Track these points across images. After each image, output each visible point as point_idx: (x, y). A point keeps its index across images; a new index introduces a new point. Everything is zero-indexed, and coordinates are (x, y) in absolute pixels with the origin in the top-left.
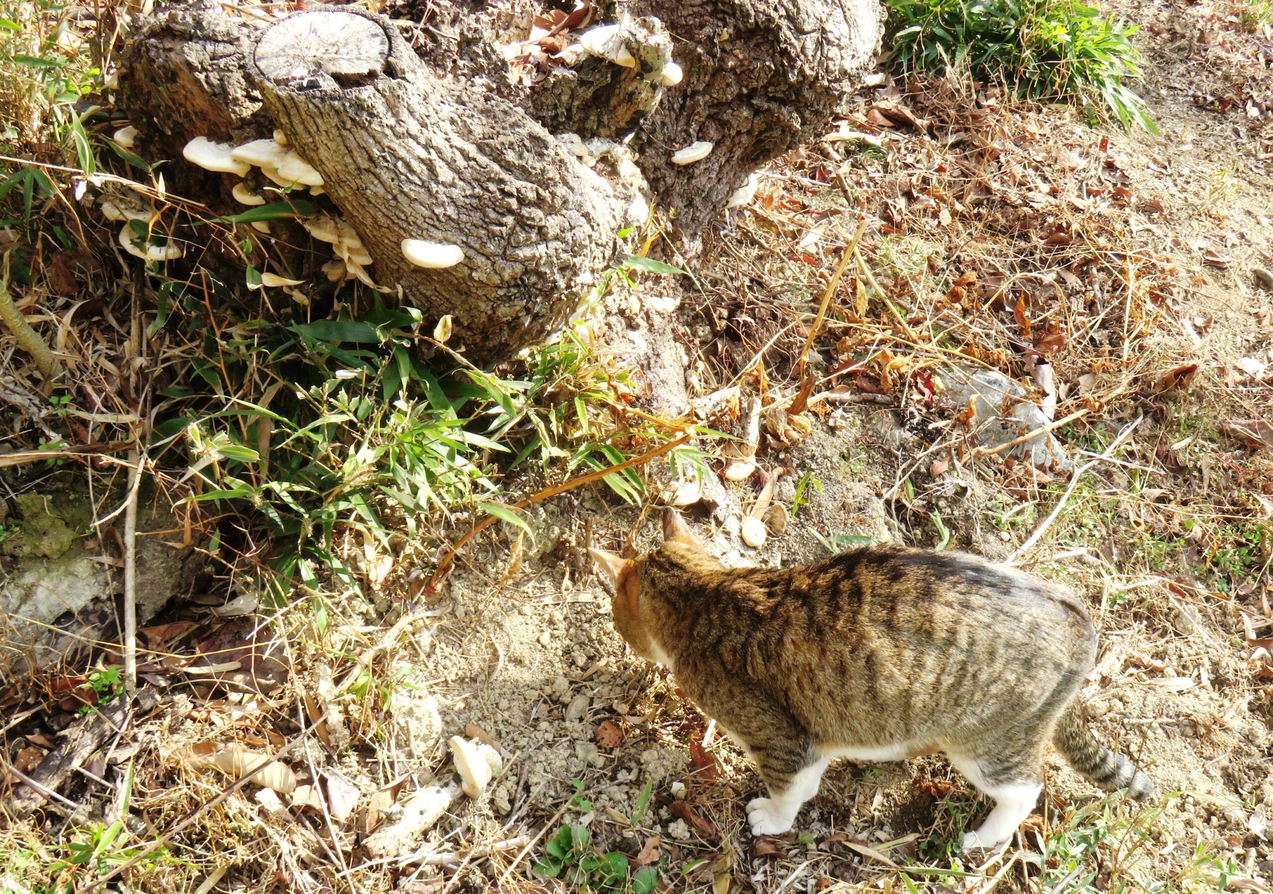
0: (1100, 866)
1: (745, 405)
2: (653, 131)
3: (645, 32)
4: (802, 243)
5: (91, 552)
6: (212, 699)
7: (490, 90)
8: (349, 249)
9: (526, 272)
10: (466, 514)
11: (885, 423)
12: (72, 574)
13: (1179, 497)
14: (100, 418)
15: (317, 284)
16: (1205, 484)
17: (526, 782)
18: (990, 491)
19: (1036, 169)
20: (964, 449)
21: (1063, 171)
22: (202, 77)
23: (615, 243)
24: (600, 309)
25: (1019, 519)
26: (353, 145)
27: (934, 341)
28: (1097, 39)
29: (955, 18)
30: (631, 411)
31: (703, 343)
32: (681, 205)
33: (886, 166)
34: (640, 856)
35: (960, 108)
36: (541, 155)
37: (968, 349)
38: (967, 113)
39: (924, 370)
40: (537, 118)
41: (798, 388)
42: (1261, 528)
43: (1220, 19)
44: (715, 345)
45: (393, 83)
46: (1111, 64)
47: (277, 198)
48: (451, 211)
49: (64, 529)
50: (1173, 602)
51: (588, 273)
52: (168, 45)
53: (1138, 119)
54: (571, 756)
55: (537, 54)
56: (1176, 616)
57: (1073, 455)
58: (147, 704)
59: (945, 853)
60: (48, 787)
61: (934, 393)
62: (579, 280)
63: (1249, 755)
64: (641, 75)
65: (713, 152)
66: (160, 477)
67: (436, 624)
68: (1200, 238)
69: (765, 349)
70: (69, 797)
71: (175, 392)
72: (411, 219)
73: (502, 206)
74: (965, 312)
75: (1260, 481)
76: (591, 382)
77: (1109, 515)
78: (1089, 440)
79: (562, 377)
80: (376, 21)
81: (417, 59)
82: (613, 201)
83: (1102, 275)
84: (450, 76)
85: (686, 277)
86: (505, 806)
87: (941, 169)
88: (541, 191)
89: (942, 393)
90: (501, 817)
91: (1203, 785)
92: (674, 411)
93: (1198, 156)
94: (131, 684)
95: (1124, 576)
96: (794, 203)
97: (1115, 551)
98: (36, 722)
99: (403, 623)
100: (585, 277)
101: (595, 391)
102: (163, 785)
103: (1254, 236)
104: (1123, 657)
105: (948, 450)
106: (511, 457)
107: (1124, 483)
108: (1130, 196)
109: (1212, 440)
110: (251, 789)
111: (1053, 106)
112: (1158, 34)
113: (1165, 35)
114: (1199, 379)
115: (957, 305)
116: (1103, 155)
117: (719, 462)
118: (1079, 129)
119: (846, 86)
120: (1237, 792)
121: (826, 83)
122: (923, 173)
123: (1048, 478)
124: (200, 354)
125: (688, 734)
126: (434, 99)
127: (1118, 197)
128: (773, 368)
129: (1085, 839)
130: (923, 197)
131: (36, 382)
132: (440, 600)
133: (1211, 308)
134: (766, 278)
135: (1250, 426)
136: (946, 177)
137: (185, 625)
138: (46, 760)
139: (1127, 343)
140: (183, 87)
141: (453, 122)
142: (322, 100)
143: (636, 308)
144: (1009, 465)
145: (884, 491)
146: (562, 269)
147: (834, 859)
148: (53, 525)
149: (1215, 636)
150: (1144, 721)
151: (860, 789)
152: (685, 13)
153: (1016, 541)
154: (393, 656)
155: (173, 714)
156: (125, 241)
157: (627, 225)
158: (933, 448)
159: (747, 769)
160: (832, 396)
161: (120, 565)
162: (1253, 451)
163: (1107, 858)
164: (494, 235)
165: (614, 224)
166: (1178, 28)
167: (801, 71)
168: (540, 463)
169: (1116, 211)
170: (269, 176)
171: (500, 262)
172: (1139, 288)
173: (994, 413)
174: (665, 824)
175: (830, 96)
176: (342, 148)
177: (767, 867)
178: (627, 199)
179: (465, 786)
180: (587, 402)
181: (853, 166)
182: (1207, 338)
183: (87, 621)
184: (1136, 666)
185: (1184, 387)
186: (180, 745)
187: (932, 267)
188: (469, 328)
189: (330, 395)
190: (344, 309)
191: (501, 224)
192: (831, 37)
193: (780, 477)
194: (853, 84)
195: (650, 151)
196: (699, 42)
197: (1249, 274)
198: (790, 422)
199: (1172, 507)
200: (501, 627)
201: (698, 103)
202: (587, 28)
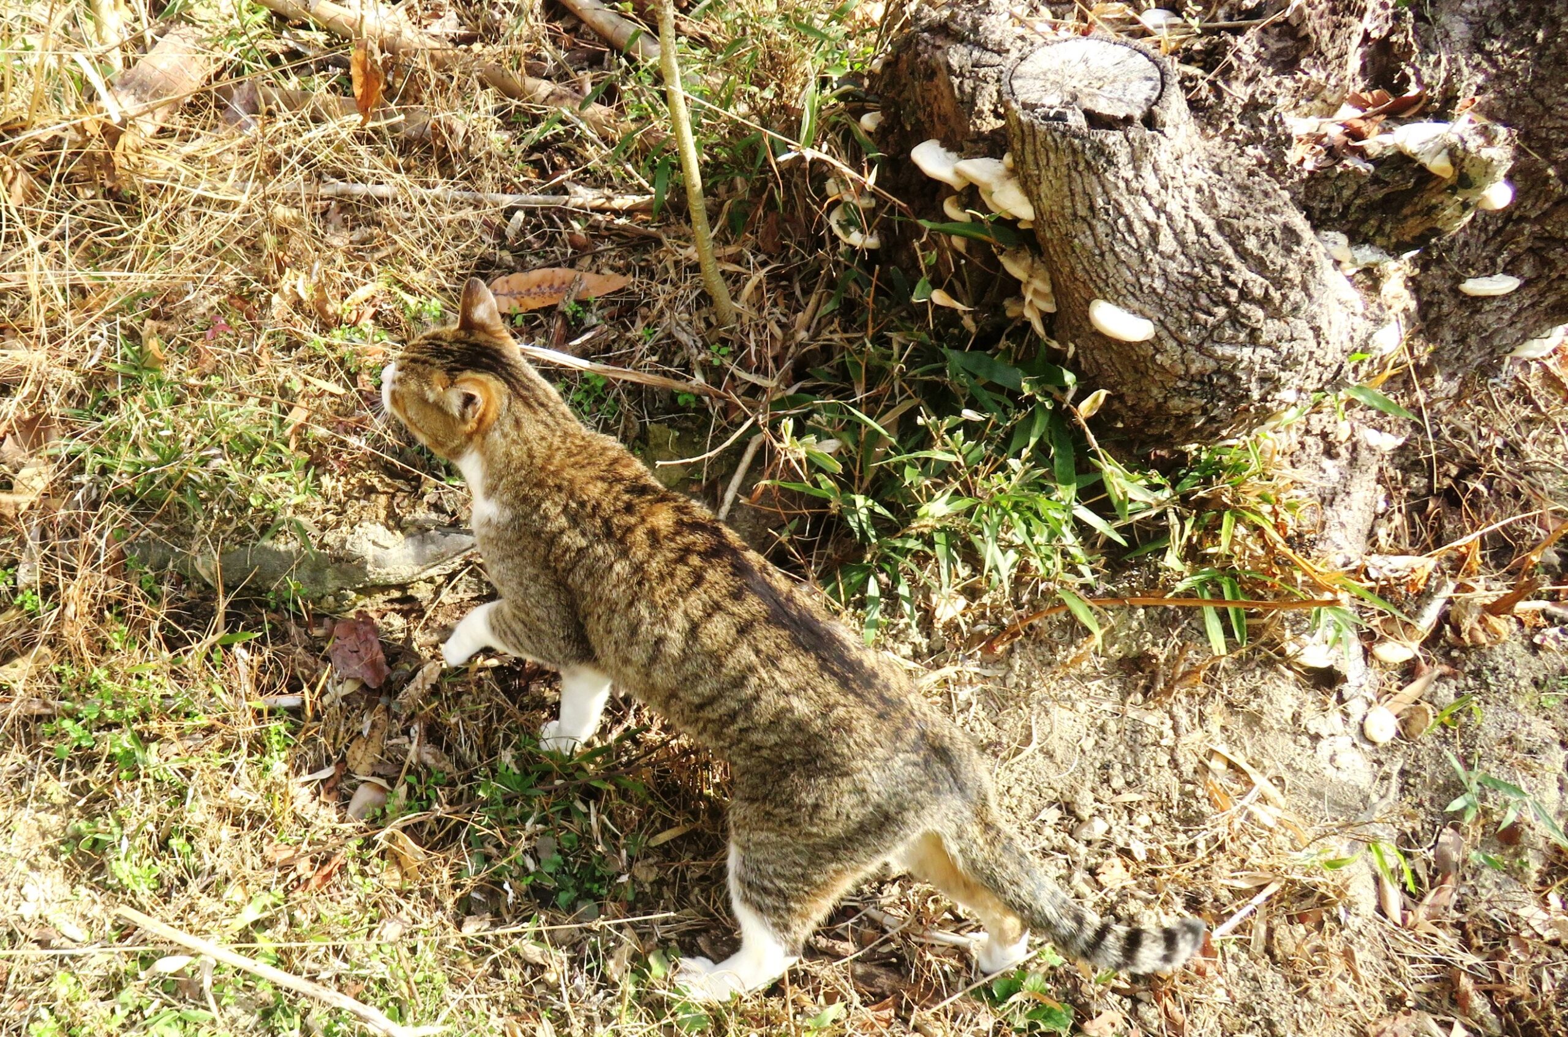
1: (1433, 583)
2: (1449, 249)
8: (1036, 292)
15: (993, 316)
26: (1079, 188)
30: (1286, 547)
40: (1303, 207)
44: (1425, 503)
48: (1159, 285)
51: (1293, 392)
52: (939, 43)
55: (1336, 135)
62: (1278, 396)
64: (1453, 189)
65: (1517, 290)
67: (980, 684)
69: (1488, 529)
71: (823, 374)
72: (1111, 281)
73: (1218, 294)
79: (1221, 485)
81: (1186, 113)
82: (1358, 320)
84: (1219, 139)
88: (1272, 289)
92: (1340, 561)
99: (949, 671)
100: (1286, 395)
106: (1127, 550)
117: (1372, 634)
126: (1187, 161)
128: (1488, 552)
131: (708, 325)
132: (997, 661)
134: (1527, 448)
140: (937, 88)
141: (1199, 190)
143: (1344, 434)
146: (1262, 380)
156: (835, 220)
157: (1365, 350)
164: (1197, 322)
165: (1347, 346)
171: (1193, 353)
176: (1066, 189)
178: (1378, 321)
180: (1239, 520)
190: (1009, 348)
191: (1210, 314)
193: (1440, 677)
195: (1435, 271)
196: (1556, 162)
200: (1047, 712)
201: (1521, 232)
202: (1412, 119)
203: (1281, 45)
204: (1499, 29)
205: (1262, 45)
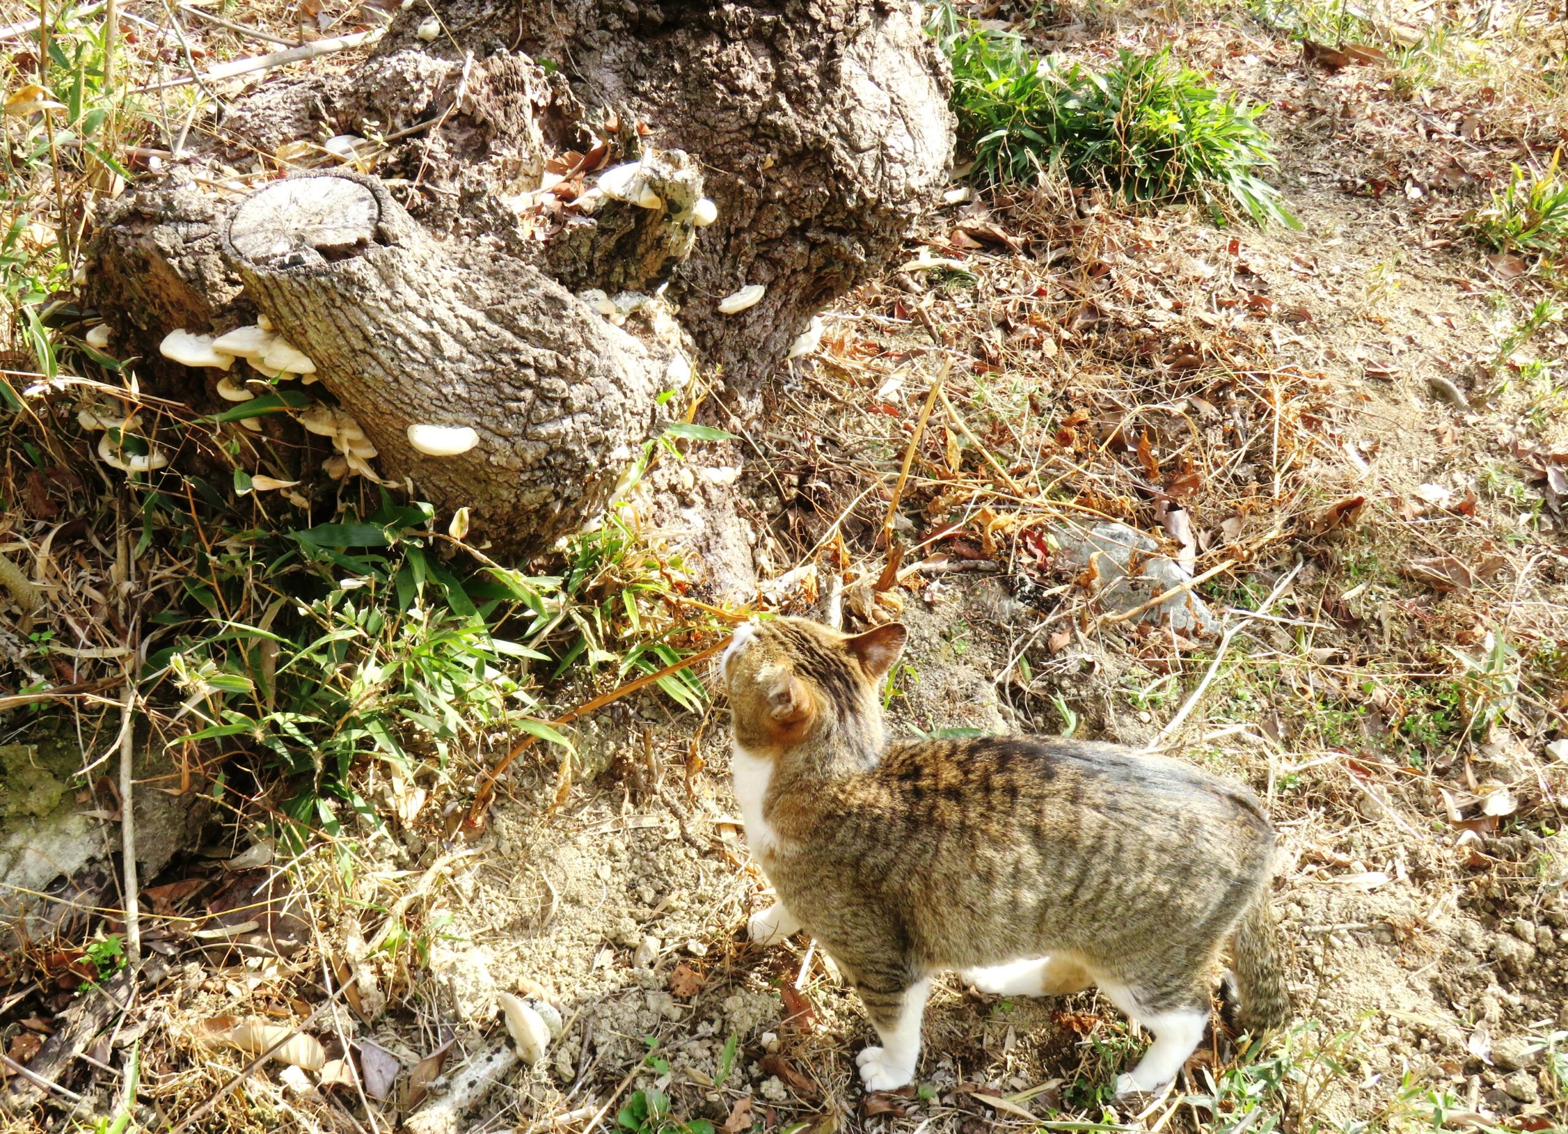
0: (1287, 1106)
1: (824, 585)
2: (695, 278)
3: (670, 167)
4: (882, 392)
5: (84, 806)
6: (227, 965)
7: (499, 249)
8: (351, 442)
9: (551, 452)
10: (505, 734)
11: (990, 593)
12: (64, 832)
13: (1355, 655)
14: (86, 654)
15: (318, 484)
16: (1387, 639)
17: (591, 1043)
18: (1123, 664)
19: (1155, 282)
20: (1087, 617)
21: (1186, 282)
22: (175, 262)
23: (653, 410)
24: (646, 486)
25: (1160, 695)
26: (345, 324)
27: (1044, 493)
28: (1217, 125)
29: (1046, 116)
30: (687, 602)
31: (771, 516)
32: (732, 359)
33: (975, 295)
34: (728, 1123)
35: (1060, 220)
36: (559, 317)
37: (1085, 500)
38: (1068, 225)
39: (1034, 527)
40: (554, 276)
41: (886, 559)
42: (1458, 686)
43: (1367, 88)
44: (786, 518)
45: (386, 250)
46: (1237, 153)
47: (265, 391)
48: (461, 389)
49: (53, 782)
50: (1356, 783)
51: (624, 447)
52: (138, 231)
53: (1274, 214)
54: (641, 1008)
55: (551, 203)
56: (1361, 799)
57: (1221, 615)
58: (155, 976)
59: (1095, 1101)
60: (47, 1078)
61: (1048, 554)
62: (614, 455)
63: (1462, 961)
64: (668, 217)
65: (766, 296)
66: (153, 714)
67: (477, 865)
68: (1359, 347)
69: (842, 517)
70: (72, 1089)
71: (169, 619)
72: (416, 403)
73: (519, 379)
74: (1078, 457)
75: (1454, 631)
76: (639, 572)
77: (1270, 683)
78: (1240, 597)
79: (607, 569)
80: (364, 184)
81: (412, 222)
82: (647, 362)
83: (1242, 400)
84: (451, 237)
85: (745, 443)
86: (568, 1071)
87: (1040, 293)
88: (562, 358)
89: (1057, 553)
90: (562, 1085)
91: (1408, 1001)
92: (741, 598)
93: (1350, 251)
94: (135, 955)
95: (1293, 756)
96: (870, 346)
97: (1280, 726)
98: (32, 1004)
99: (440, 865)
100: (620, 452)
101: (645, 582)
102: (176, 1069)
103: (1425, 338)
104: (1299, 852)
105: (1068, 620)
106: (555, 664)
107: (1288, 645)
108: (1269, 304)
109: (1391, 586)
110: (274, 1068)
111: (1171, 208)
112: (1292, 112)
113: (1302, 113)
114: (1366, 516)
115: (1070, 450)
116: (1234, 260)
118: (1203, 231)
119: (915, 207)
120: (1451, 1007)
121: (891, 206)
122: (1021, 298)
123: (1192, 644)
124: (192, 573)
125: (779, 974)
126: (433, 264)
127: (1256, 307)
128: (854, 539)
129: (1265, 1074)
130: (1021, 326)
131: (15, 618)
132: (482, 836)
133: (1379, 429)
134: (841, 435)
135: (1436, 565)
136: (1047, 301)
137: (194, 882)
138: (44, 1047)
139: (1278, 476)
140: (156, 276)
141: (456, 288)
142: (307, 276)
143: (689, 481)
144: (1142, 632)
145: (995, 674)
146: (593, 445)
147: (961, 1116)
148: (40, 778)
149: (1411, 820)
150: (1328, 928)
151: (988, 1029)
152: (721, 141)
153: (1158, 722)
154: (430, 905)
155: (184, 985)
156: (104, 452)
157: (667, 388)
158: (1051, 618)
159: (852, 1013)
160: (926, 567)
161: (117, 818)
162: (1442, 595)
163: (1294, 1096)
164: (512, 412)
165: (650, 388)
166: (1316, 103)
167: (861, 195)
168: (588, 669)
169: (1255, 323)
170: (255, 367)
171: (521, 443)
172: (1287, 411)
173: (1122, 573)
174: (756, 1083)
175: (897, 221)
176: (333, 329)
177: (882, 1128)
178: (665, 358)
179: (520, 1051)
180: (637, 595)
181: (937, 297)
182: (1375, 466)
183: (82, 885)
184: (1316, 862)
185: (1351, 525)
186: (192, 1022)
187: (1035, 407)
188: (491, 520)
189: (335, 610)
190: (349, 509)
191: (519, 400)
192: (892, 152)
194: (922, 204)
195: (692, 302)
196: (740, 173)
197: (1422, 385)
198: (878, 601)
199: (1347, 669)
200: (553, 861)
201: (743, 242)
202: (606, 168)
203: (465, 136)
204: (642, 70)
205: (450, 141)
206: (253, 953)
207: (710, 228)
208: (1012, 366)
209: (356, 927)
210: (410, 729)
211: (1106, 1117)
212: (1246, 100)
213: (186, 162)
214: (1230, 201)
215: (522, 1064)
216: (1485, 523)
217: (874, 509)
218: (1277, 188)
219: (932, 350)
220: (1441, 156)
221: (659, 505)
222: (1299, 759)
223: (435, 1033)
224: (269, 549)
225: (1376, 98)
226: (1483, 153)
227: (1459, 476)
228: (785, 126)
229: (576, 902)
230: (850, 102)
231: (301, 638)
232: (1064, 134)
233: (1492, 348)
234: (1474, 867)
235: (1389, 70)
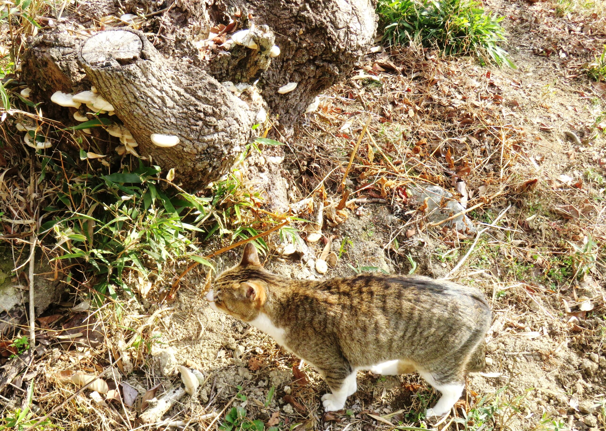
0: (495, 425)
1: (316, 206)
2: (269, 79)
3: (262, 32)
4: (342, 129)
5: (14, 283)
6: (70, 350)
7: (190, 63)
8: (127, 140)
9: (209, 147)
10: (185, 262)
11: (383, 213)
12: (6, 294)
13: (530, 243)
14: (17, 222)
15: (113, 157)
16: (543, 237)
17: (215, 387)
18: (436, 243)
19: (455, 88)
20: (422, 223)
21: (468, 88)
22: (58, 63)
23: (251, 132)
24: (246, 163)
25: (451, 257)
26: (127, 91)
27: (407, 172)
28: (483, 24)
29: (413, 18)
30: (261, 211)
31: (295, 177)
32: (283, 113)
33: (382, 91)
34: (269, 422)
35: (418, 61)
36: (214, 92)
37: (423, 176)
38: (421, 63)
39: (402, 186)
40: (212, 75)
41: (341, 197)
42: (572, 258)
43: (545, 12)
44: (301, 178)
45: (145, 62)
46: (491, 36)
47: (93, 118)
48: (173, 120)
49: (2, 273)
50: (529, 295)
51: (238, 146)
52: (43, 50)
53: (505, 62)
54: (236, 374)
55: (212, 45)
56: (530, 302)
57: (477, 225)
58: (41, 353)
59: (417, 419)
61: (407, 197)
62: (234, 150)
63: (569, 369)
64: (260, 53)
65: (297, 87)
66: (43, 248)
67: (172, 314)
68: (538, 118)
69: (325, 179)
70: (6, 396)
71: (51, 209)
72: (155, 125)
73: (196, 117)
74: (422, 158)
75: (571, 235)
76: (242, 198)
77: (495, 254)
78: (485, 218)
79: (229, 196)
80: (136, 34)
81: (155, 51)
82: (249, 112)
83: (489, 138)
84: (171, 57)
85: (286, 147)
86: (206, 398)
87: (408, 90)
88: (214, 109)
89: (411, 197)
90: (203, 404)
91: (546, 384)
92: (282, 210)
93: (535, 78)
94: (33, 344)
95: (503, 283)
96: (338, 109)
97: (499, 271)
99: (157, 313)
100: (237, 148)
101: (244, 202)
102: (48, 390)
103: (565, 116)
104: (504, 322)
105: (415, 224)
106: (206, 234)
107: (503, 238)
108: (502, 99)
109: (546, 216)
110: (88, 392)
111: (463, 58)
112: (514, 20)
113: (518, 21)
114: (538, 186)
115: (418, 155)
116: (488, 80)
117: (304, 233)
118: (476, 68)
119: (360, 53)
120: (563, 387)
121: (350, 52)
122: (400, 92)
123: (464, 236)
124: (61, 191)
125: (292, 363)
126: (164, 68)
127: (496, 100)
128: (329, 188)
129: (487, 411)
130: (400, 104)
132: (174, 302)
133: (544, 151)
134: (325, 146)
135: (565, 208)
136: (411, 94)
137: (57, 316)
139: (502, 170)
140: (50, 69)
141: (173, 78)
142: (112, 71)
143: (263, 162)
144: (444, 230)
145: (384, 245)
146: (226, 145)
147: (363, 422)
149: (550, 311)
150: (515, 353)
151: (375, 388)
152: (282, 22)
153: (449, 267)
154: (152, 329)
155: (52, 357)
156: (27, 140)
157: (256, 123)
158: (407, 224)
159: (321, 380)
160: (358, 200)
161: (27, 289)
162: (567, 220)
163: (498, 420)
164: (193, 130)
165: (250, 123)
166: (524, 17)
167: (338, 47)
168: (219, 236)
169: (496, 106)
170: (89, 107)
171: (197, 143)
172: (507, 143)
173: (437, 206)
174: (281, 406)
175: (352, 58)
176: (122, 93)
177: (331, 426)
178: (256, 111)
179: (187, 389)
180: (241, 207)
181: (366, 91)
182: (542, 166)
183: (13, 315)
184: (511, 327)
185: (531, 190)
186: (55, 372)
187: (405, 137)
188: (183, 174)
189: (119, 208)
190: (126, 168)
191: (196, 125)
192: (352, 30)
193: (333, 240)
194: (363, 52)
195: (267, 88)
196: (289, 36)
197: (563, 134)
198: (338, 213)
199: (527, 249)
200: (202, 313)
201: (289, 65)
202: (235, 32)
203: (178, 16)
205: (172, 18)
206: (80, 345)
207: (276, 58)
208: (395, 120)
209: (121, 337)
210: (146, 258)
211: (422, 426)
212: (496, 14)
213: (64, 23)
214: (488, 56)
215: (187, 395)
216: (586, 192)
217: (338, 176)
218: (507, 51)
219: (363, 112)
220: (574, 41)
221: (250, 171)
222: (506, 285)
223: (153, 381)
224: (93, 182)
225: (549, 16)
226: (592, 40)
227: (576, 172)
228: (309, 17)
229: (211, 330)
230: (335, 9)
231: (104, 219)
232: (421, 25)
233: (592, 120)
234: (575, 331)
235: (554, 5)
